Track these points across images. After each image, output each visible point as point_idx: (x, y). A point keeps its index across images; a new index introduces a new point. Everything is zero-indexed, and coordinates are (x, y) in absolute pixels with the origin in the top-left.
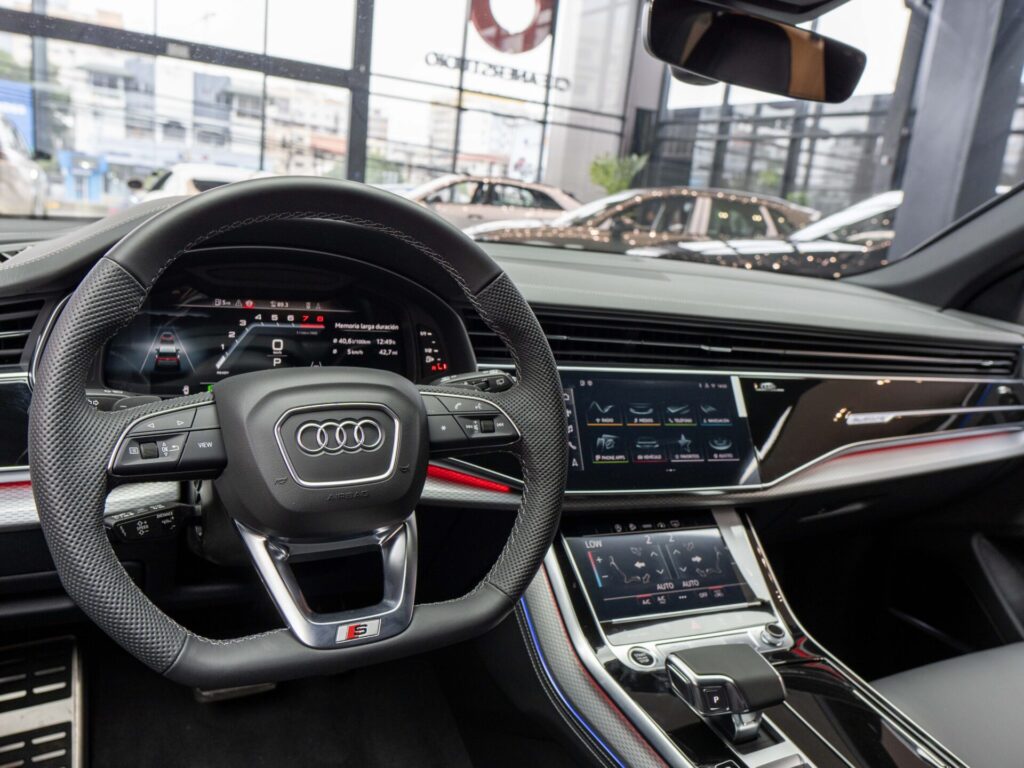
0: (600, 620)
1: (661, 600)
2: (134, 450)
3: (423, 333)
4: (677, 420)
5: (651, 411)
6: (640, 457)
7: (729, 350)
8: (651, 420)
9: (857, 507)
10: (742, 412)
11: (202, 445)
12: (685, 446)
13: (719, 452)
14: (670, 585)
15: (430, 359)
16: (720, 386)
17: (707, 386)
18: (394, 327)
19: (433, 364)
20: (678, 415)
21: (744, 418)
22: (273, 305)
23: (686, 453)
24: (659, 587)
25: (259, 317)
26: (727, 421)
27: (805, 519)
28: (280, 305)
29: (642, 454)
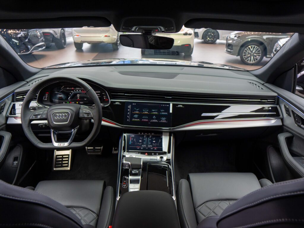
0: (127, 150)
1: (142, 148)
2: (34, 117)
3: (103, 93)
4: (154, 113)
5: (148, 110)
6: (143, 120)
7: (171, 97)
8: (147, 112)
10: (171, 111)
11: (44, 116)
12: (154, 118)
13: (162, 120)
14: (145, 146)
15: (105, 98)
16: (167, 106)
17: (163, 105)
18: (99, 92)
19: (105, 99)
20: (154, 112)
21: (171, 113)
22: (77, 89)
23: (154, 120)
24: (142, 146)
25: (75, 91)
26: (167, 113)
28: (78, 88)
29: (144, 119)
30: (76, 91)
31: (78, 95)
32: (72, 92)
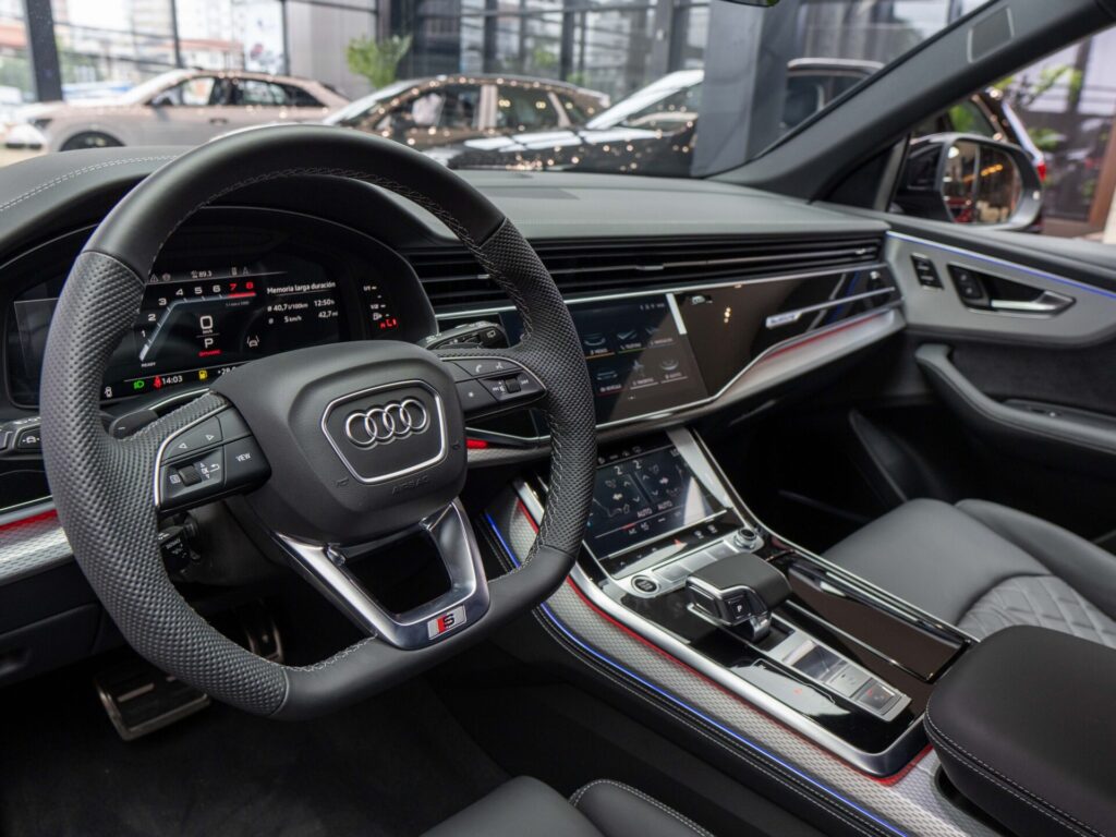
0: (598, 558)
1: (645, 526)
2: (175, 479)
3: (367, 288)
4: (628, 346)
5: (603, 341)
6: (603, 390)
7: (660, 268)
8: (605, 350)
9: (771, 403)
10: (682, 330)
11: (241, 458)
12: (639, 371)
13: (670, 372)
14: (648, 511)
15: (377, 316)
16: (659, 306)
17: (647, 307)
18: (331, 285)
19: (380, 321)
20: (628, 341)
21: (683, 335)
22: (195, 276)
23: (641, 379)
24: (640, 515)
25: (180, 292)
26: (670, 340)
27: (733, 422)
28: (202, 274)
29: (605, 386)
30: (189, 293)
31: (206, 323)
32: (163, 302)
